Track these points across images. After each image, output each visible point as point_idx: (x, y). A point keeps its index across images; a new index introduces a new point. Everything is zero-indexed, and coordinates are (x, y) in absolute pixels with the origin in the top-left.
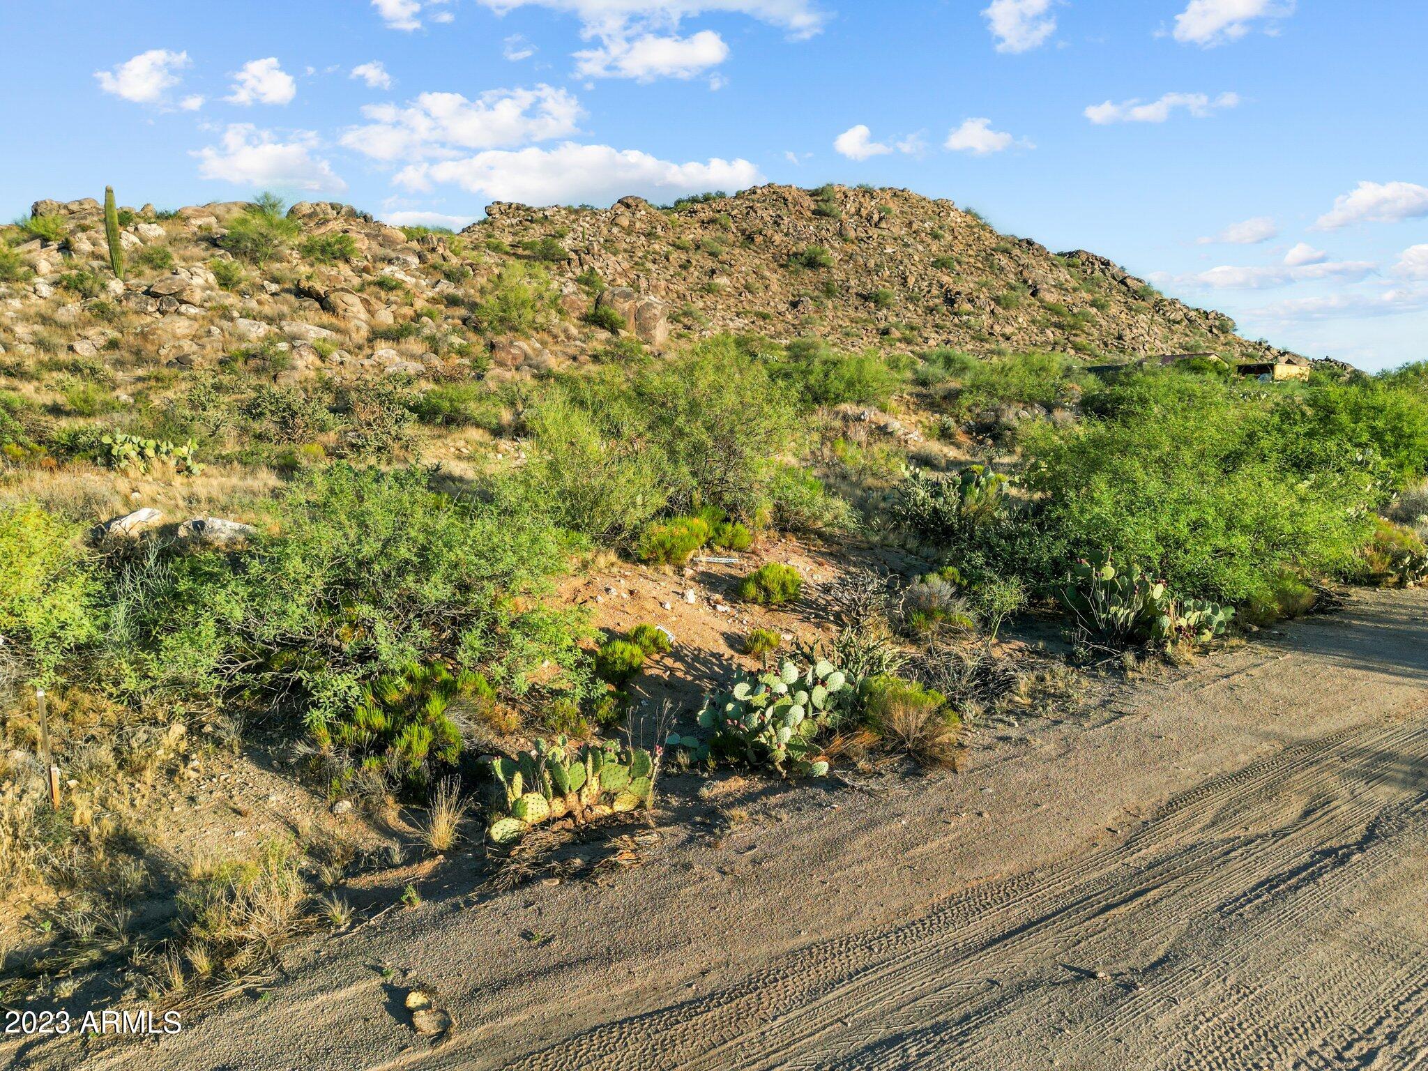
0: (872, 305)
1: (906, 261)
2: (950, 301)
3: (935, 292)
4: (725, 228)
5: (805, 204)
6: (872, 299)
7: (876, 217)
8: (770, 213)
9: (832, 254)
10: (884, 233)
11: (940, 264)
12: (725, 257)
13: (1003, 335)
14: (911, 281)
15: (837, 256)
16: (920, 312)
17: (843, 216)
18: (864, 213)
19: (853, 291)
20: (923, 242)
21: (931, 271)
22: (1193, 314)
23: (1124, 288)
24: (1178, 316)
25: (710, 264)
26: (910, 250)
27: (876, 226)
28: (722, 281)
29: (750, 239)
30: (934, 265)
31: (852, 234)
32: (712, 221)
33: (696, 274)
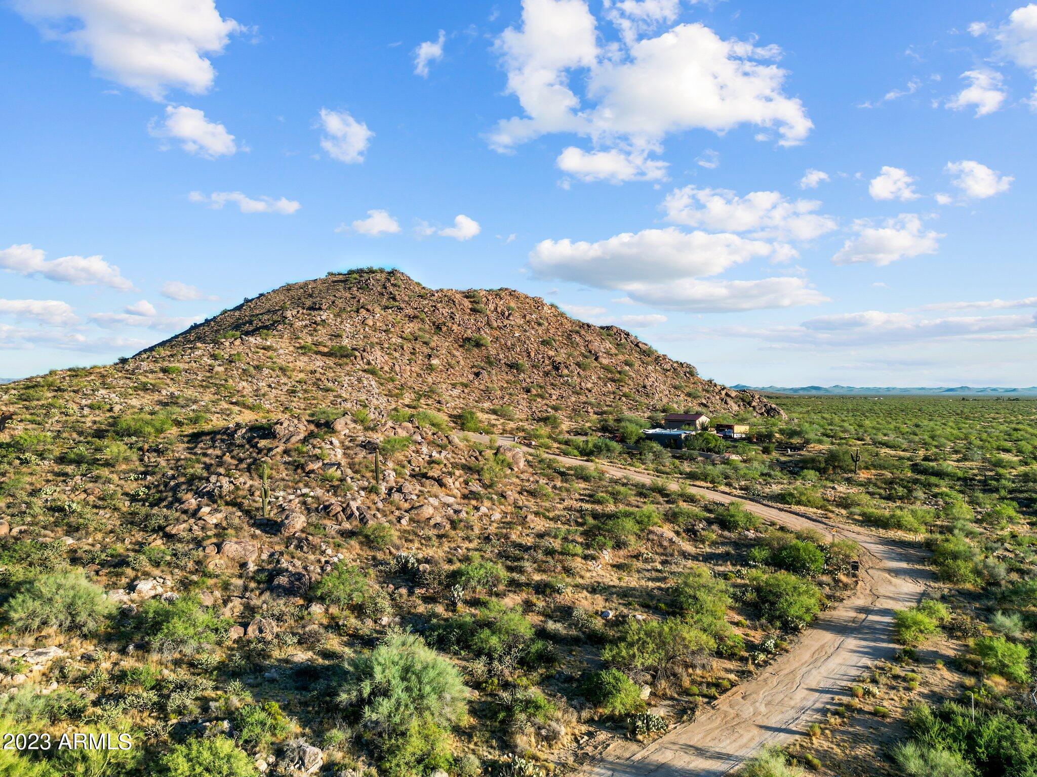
0: (515, 371)
1: (527, 341)
2: (557, 368)
3: (547, 362)
4: (423, 321)
5: (465, 304)
6: (513, 366)
7: (507, 313)
8: (446, 311)
9: (487, 337)
10: (512, 323)
11: (544, 343)
12: (433, 344)
13: (587, 389)
14: (533, 354)
15: (489, 339)
16: (541, 375)
17: (488, 312)
18: (499, 310)
19: (502, 362)
20: (533, 328)
21: (542, 348)
22: (675, 365)
23: (638, 349)
24: (667, 367)
25: (426, 350)
26: (528, 334)
27: (507, 318)
28: (435, 362)
29: (438, 328)
30: (542, 343)
31: (495, 324)
32: (415, 317)
33: (420, 357)
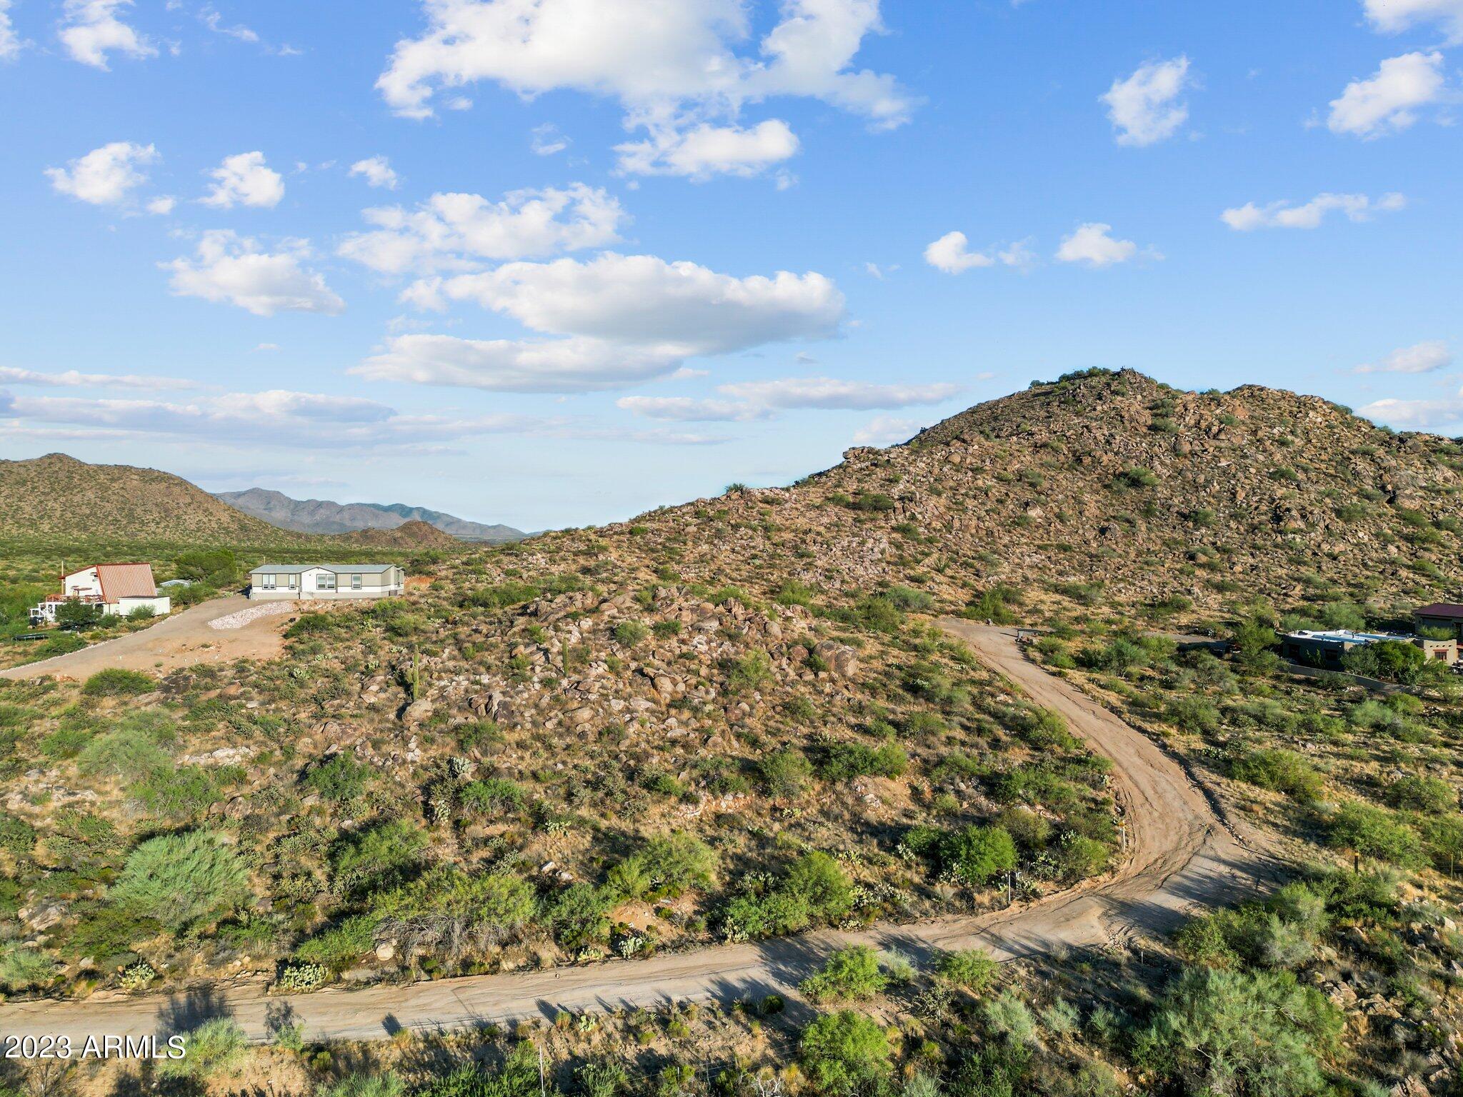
0: (1191, 524)
1: (1240, 474)
2: (1277, 519)
3: (1264, 508)
4: (1056, 451)
5: (1142, 420)
6: (1192, 517)
7: (1215, 429)
8: (1104, 432)
9: (1161, 470)
10: (1223, 444)
11: (1280, 475)
12: (1045, 485)
13: (1330, 555)
14: (1241, 495)
15: (1165, 473)
16: (1242, 529)
17: (1181, 430)
18: (1203, 424)
19: (1174, 510)
20: (1266, 450)
21: (1266, 484)
25: (1027, 495)
26: (1248, 462)
27: (1214, 438)
28: (1035, 513)
29: (1079, 460)
30: (1272, 476)
31: (1186, 448)
32: (1043, 447)
33: (1011, 507)
